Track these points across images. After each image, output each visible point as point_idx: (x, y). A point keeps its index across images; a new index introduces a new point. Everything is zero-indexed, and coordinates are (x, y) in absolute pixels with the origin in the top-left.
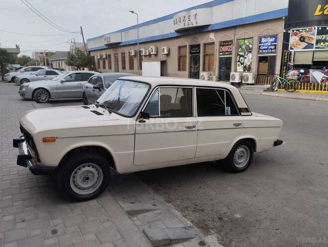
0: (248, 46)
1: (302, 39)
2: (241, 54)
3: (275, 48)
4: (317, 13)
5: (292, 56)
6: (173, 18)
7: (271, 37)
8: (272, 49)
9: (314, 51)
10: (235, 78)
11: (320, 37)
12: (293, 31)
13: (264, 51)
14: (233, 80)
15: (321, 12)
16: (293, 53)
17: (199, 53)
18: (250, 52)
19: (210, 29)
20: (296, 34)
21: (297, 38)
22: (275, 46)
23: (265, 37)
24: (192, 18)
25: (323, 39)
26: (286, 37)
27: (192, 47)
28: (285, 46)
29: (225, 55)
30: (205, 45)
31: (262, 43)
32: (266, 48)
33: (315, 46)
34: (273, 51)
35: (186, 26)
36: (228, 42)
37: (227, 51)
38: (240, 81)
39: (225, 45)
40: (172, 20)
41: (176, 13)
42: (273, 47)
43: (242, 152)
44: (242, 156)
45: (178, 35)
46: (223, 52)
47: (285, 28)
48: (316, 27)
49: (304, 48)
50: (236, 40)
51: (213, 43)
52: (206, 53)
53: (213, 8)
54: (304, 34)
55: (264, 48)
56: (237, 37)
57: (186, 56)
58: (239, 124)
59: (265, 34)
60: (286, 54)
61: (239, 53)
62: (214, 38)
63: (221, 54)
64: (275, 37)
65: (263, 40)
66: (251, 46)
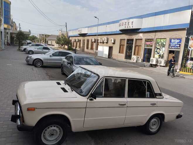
0: (163, 43)
2: (158, 47)
3: (180, 46)
5: (190, 52)
6: (119, 22)
7: (178, 39)
8: (177, 47)
10: (153, 61)
12: (192, 37)
13: (173, 47)
14: (152, 62)
16: (191, 50)
17: (133, 44)
18: (164, 47)
19: (140, 31)
22: (180, 45)
23: (174, 39)
24: (130, 24)
26: (187, 40)
27: (128, 40)
28: (186, 46)
29: (148, 47)
30: (136, 40)
31: (171, 42)
32: (174, 45)
34: (178, 48)
35: (126, 28)
36: (151, 39)
37: (150, 45)
38: (156, 64)
39: (149, 41)
40: (118, 24)
41: (121, 20)
42: (178, 45)
43: (155, 121)
44: (155, 124)
45: (121, 33)
46: (147, 45)
47: (187, 35)
50: (155, 39)
51: (142, 39)
52: (137, 44)
53: (143, 19)
55: (173, 45)
56: (156, 37)
57: (124, 45)
58: (155, 104)
59: (174, 37)
60: (187, 50)
61: (157, 47)
62: (142, 36)
63: (146, 46)
64: (180, 40)
65: (173, 41)
66: (164, 43)
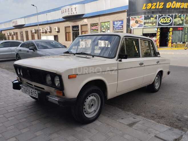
0: (107, 26)
1: (137, 22)
2: (104, 30)
3: (122, 27)
4: (144, 8)
5: (132, 31)
6: (61, 10)
7: (120, 21)
8: (120, 28)
9: (143, 28)
10: (101, 44)
11: (145, 21)
12: (132, 18)
13: (116, 29)
15: (146, 8)
16: (132, 30)
17: (79, 30)
18: (109, 29)
19: (84, 16)
20: (133, 20)
21: (134, 22)
22: (122, 26)
23: (117, 21)
24: (74, 10)
25: (147, 22)
26: (128, 21)
27: (73, 27)
28: (128, 26)
29: (94, 31)
30: (82, 26)
31: (115, 25)
32: (117, 27)
33: (143, 25)
34: (121, 29)
35: (70, 15)
36: (96, 24)
37: (95, 29)
38: (104, 46)
39: (94, 26)
40: (60, 11)
41: (62, 7)
42: (121, 27)
45: (65, 20)
46: (93, 30)
47: (127, 16)
48: (144, 16)
49: (138, 27)
50: (100, 23)
51: (87, 25)
52: (83, 30)
53: (85, 4)
54: (137, 19)
55: (116, 27)
56: (100, 21)
57: (70, 32)
59: (117, 19)
60: (129, 30)
61: (103, 30)
62: (87, 22)
63: (92, 31)
64: (122, 21)
65: (116, 23)
66: (109, 26)
